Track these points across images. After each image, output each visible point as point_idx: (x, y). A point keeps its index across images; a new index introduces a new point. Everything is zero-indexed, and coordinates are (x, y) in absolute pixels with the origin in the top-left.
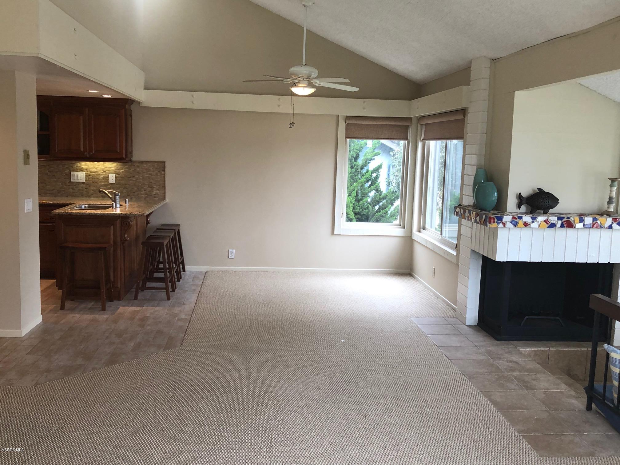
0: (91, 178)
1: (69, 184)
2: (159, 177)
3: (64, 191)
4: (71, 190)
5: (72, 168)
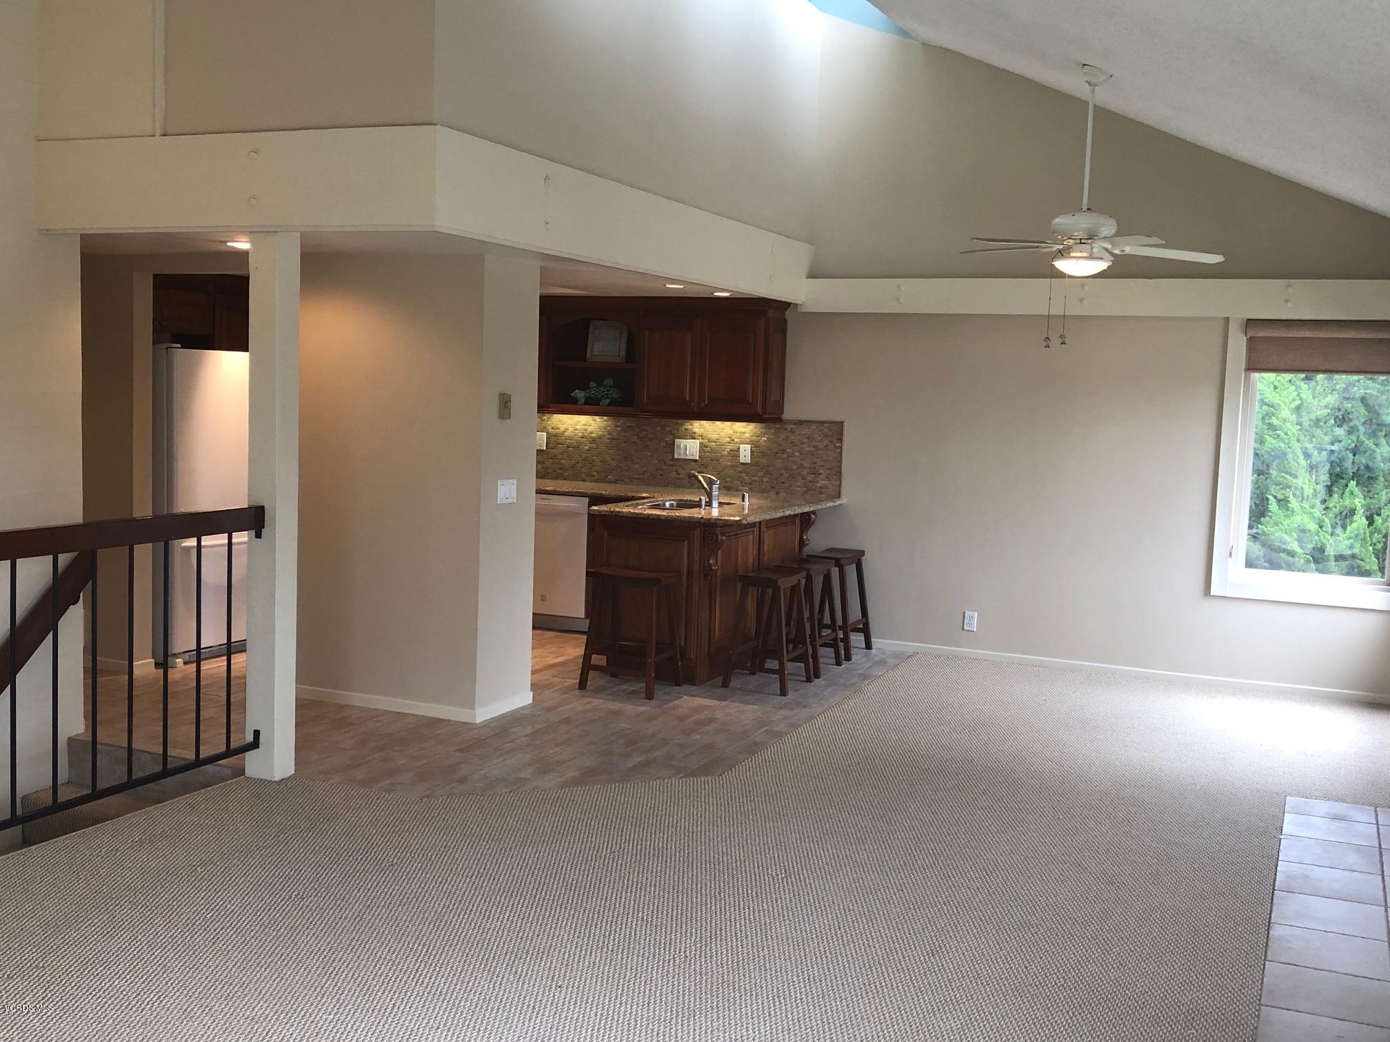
0: (710, 452)
1: (671, 463)
2: (830, 452)
3: (662, 475)
4: (674, 474)
5: (678, 432)
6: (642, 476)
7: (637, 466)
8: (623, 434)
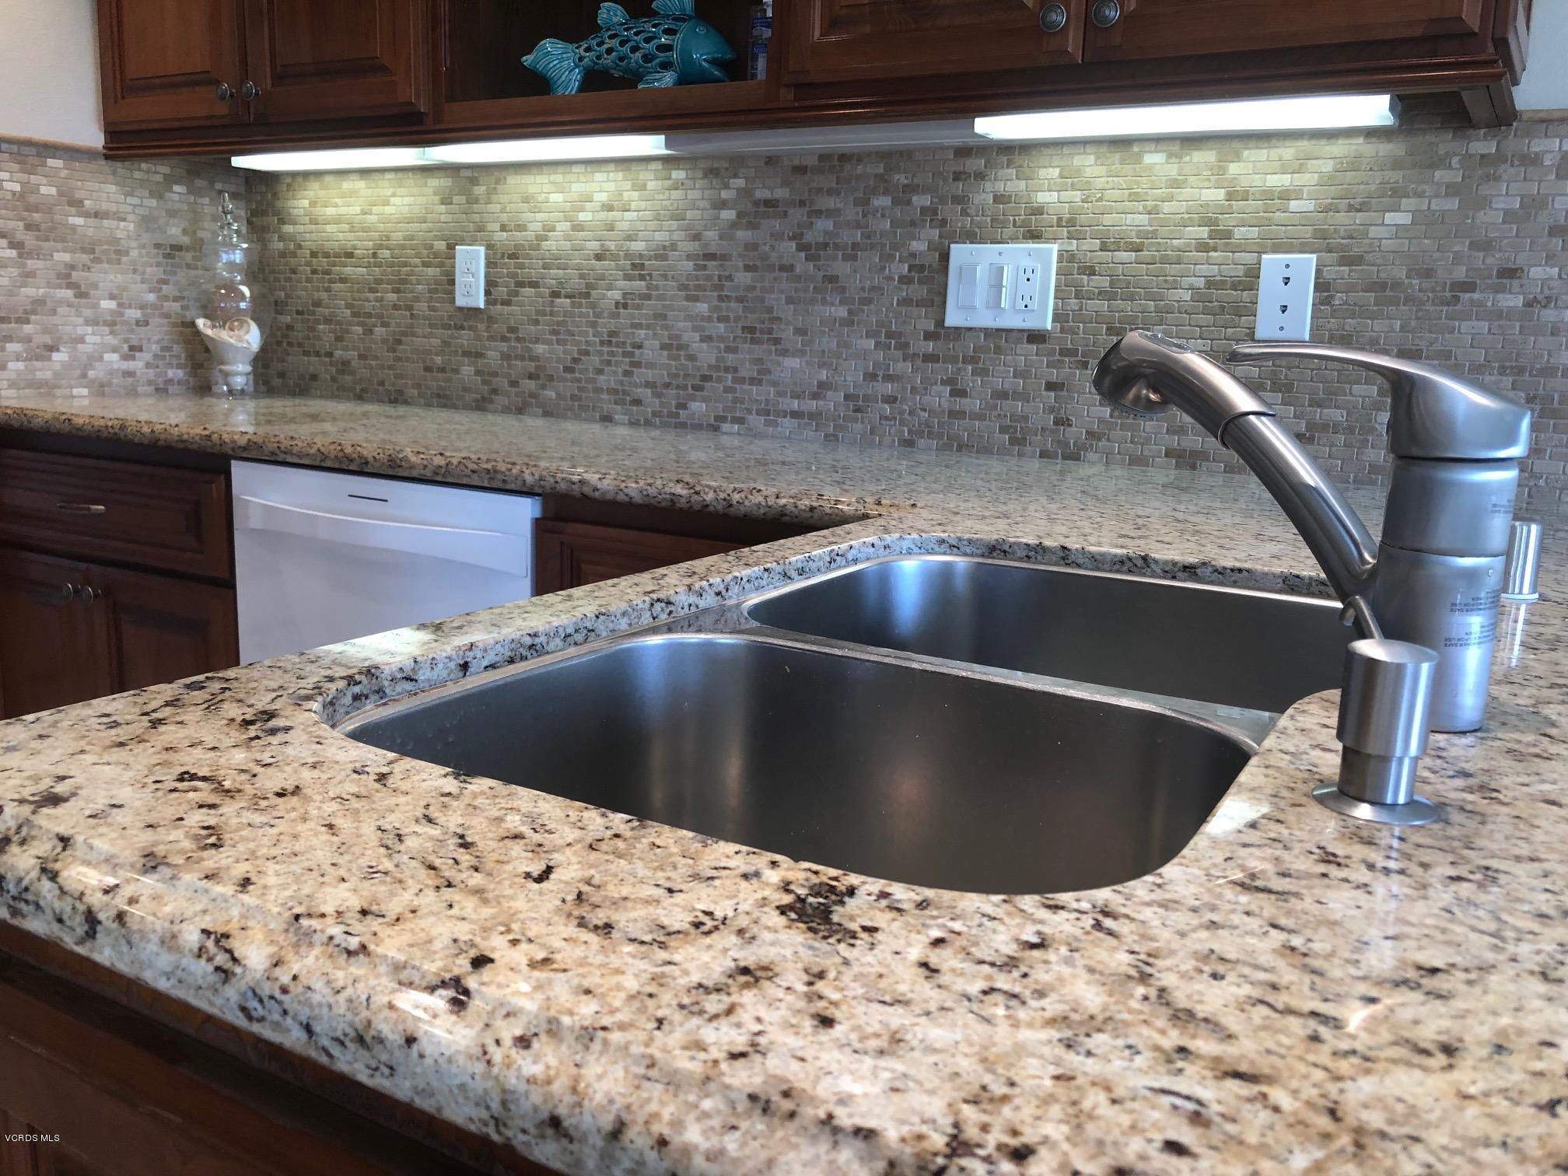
0: (1102, 294)
1: (929, 346)
3: (891, 400)
4: (939, 397)
5: (964, 213)
6: (812, 405)
7: (792, 363)
8: (742, 235)
